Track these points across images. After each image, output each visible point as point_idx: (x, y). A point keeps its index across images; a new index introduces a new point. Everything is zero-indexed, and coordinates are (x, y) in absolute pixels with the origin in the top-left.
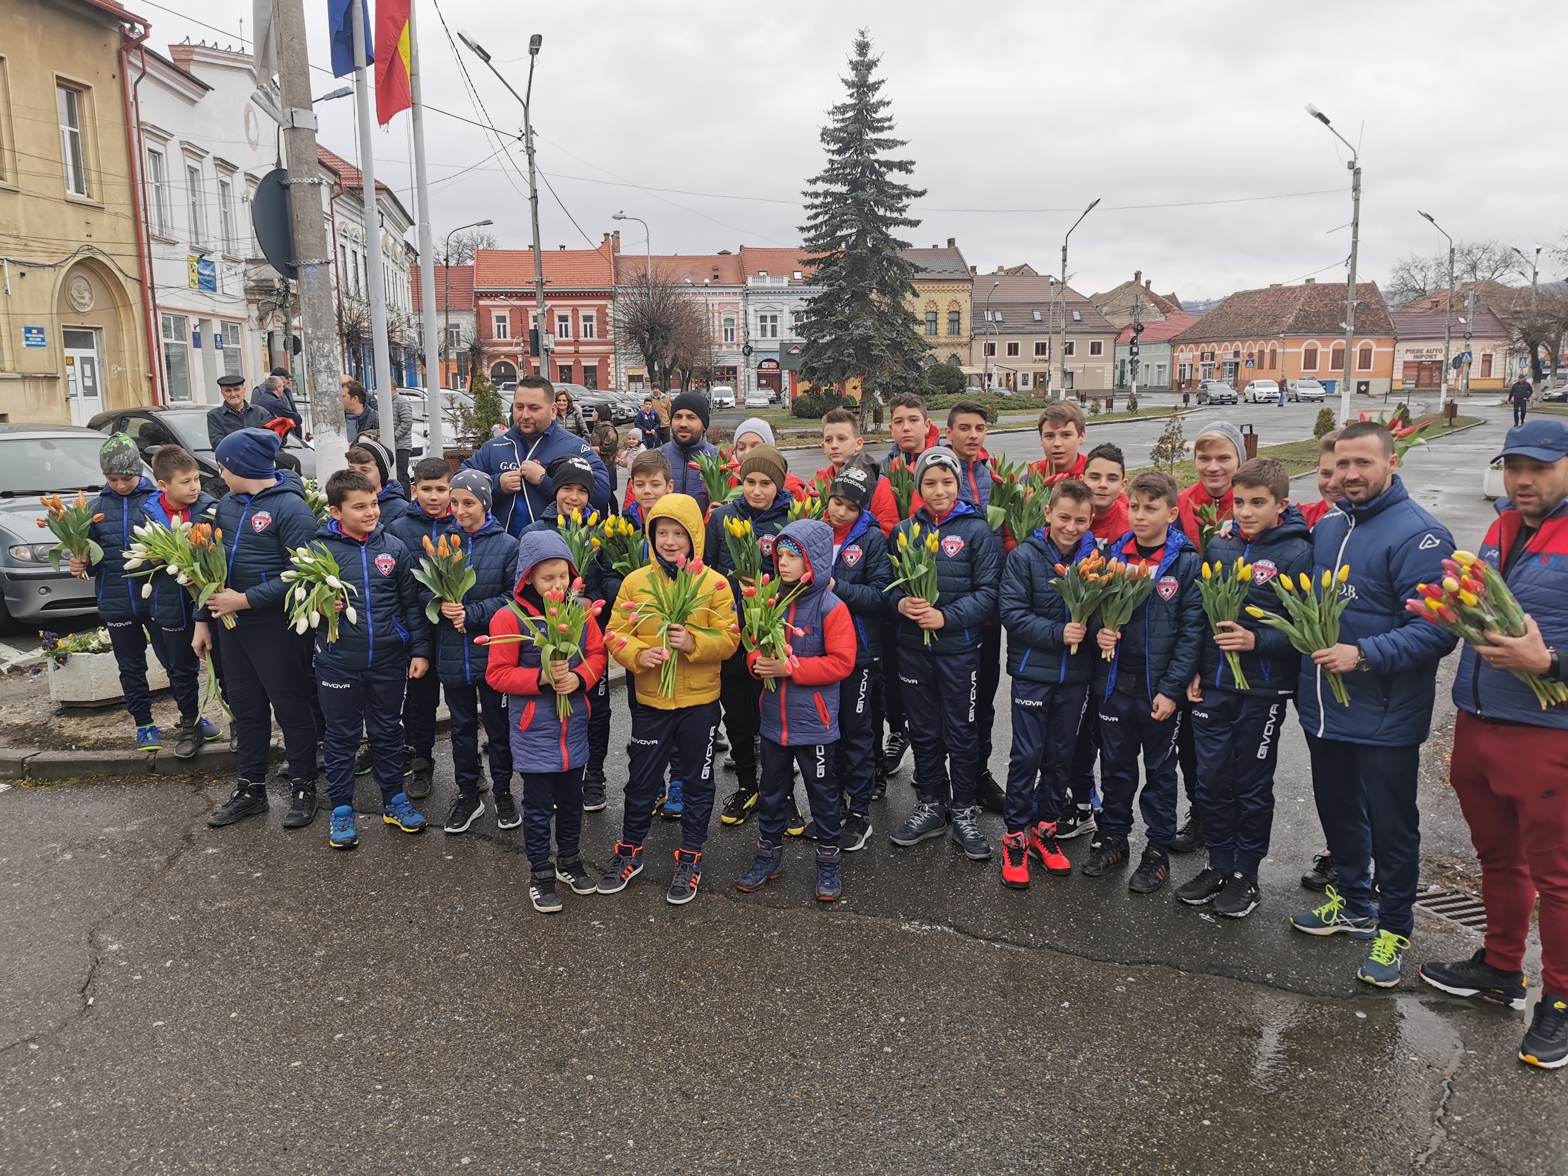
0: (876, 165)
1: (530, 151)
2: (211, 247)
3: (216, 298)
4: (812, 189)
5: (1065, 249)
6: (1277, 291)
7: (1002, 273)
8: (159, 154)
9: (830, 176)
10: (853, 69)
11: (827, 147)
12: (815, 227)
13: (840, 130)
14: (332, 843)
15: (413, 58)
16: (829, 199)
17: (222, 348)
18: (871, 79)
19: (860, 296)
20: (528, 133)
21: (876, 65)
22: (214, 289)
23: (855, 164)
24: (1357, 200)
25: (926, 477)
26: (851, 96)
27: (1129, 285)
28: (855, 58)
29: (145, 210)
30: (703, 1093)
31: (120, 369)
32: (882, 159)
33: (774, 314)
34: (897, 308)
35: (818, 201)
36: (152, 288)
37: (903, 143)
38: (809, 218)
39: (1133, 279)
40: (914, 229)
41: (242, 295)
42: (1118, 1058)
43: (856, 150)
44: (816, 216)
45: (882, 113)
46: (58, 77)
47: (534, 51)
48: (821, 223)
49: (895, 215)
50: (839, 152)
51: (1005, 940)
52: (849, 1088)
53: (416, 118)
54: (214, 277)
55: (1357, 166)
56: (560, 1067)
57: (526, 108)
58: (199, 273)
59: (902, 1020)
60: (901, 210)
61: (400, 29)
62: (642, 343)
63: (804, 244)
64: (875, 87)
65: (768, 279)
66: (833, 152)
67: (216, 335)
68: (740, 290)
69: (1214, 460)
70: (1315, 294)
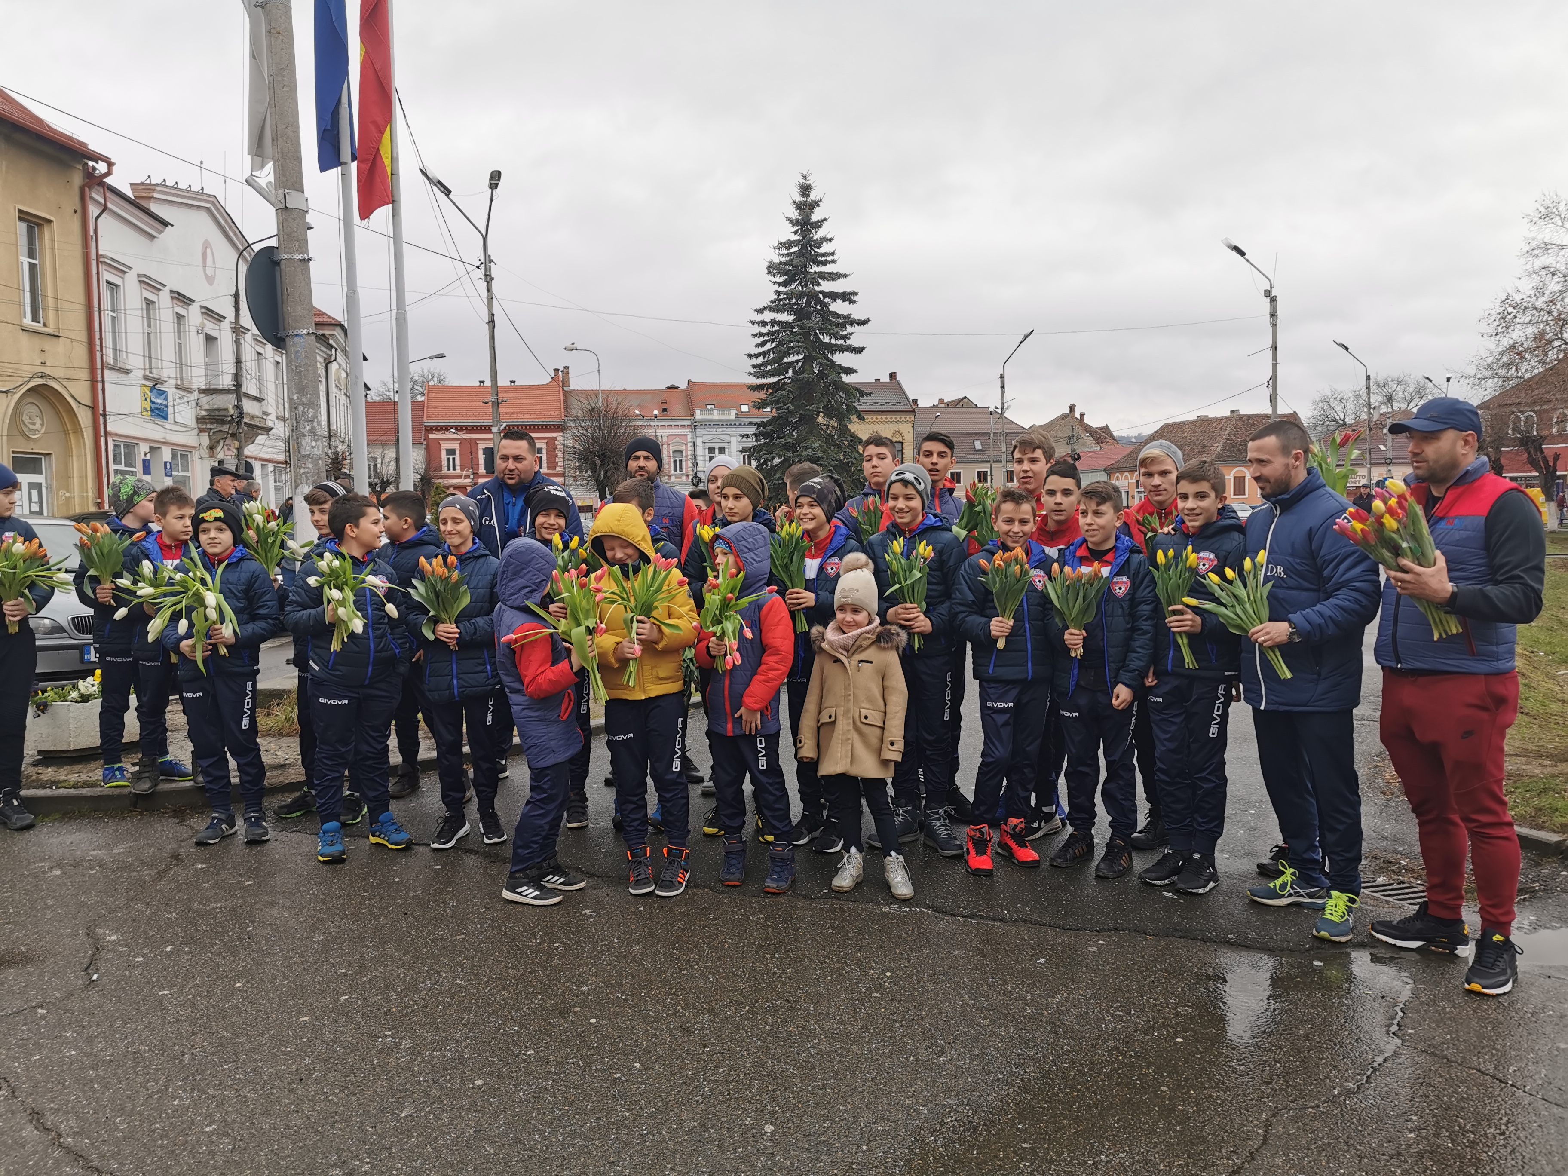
0: (821, 296)
1: (489, 279)
2: (164, 375)
3: (168, 426)
4: (759, 318)
5: (1002, 377)
6: (1204, 422)
7: (943, 405)
8: (117, 286)
9: (777, 306)
10: (797, 209)
11: (774, 279)
12: (763, 354)
13: (785, 263)
14: (320, 858)
15: (394, 160)
16: (776, 328)
17: (171, 475)
18: (814, 218)
19: (808, 420)
20: (487, 262)
21: (818, 205)
22: (166, 418)
23: (801, 295)
24: (1274, 325)
25: (891, 492)
26: (796, 233)
27: (1064, 417)
28: (799, 198)
29: (101, 339)
30: (703, 1029)
31: (68, 495)
32: (826, 290)
33: (722, 445)
34: (844, 430)
35: (764, 330)
36: (104, 415)
37: (846, 276)
38: (757, 346)
39: (1068, 411)
40: (858, 355)
41: (193, 424)
42: (1094, 996)
43: (801, 283)
44: (763, 344)
45: (825, 248)
46: (20, 211)
47: (493, 186)
48: (769, 350)
49: (840, 342)
50: (785, 284)
51: (982, 917)
52: (842, 1023)
53: (396, 214)
54: (167, 406)
55: (1273, 294)
56: (563, 1014)
57: (485, 239)
58: (152, 402)
59: (888, 974)
60: (846, 337)
61: (382, 132)
62: (594, 469)
63: (752, 371)
64: (818, 225)
65: (715, 412)
66: (779, 284)
67: (166, 463)
68: (689, 423)
69: (1156, 476)
70: (1240, 424)
